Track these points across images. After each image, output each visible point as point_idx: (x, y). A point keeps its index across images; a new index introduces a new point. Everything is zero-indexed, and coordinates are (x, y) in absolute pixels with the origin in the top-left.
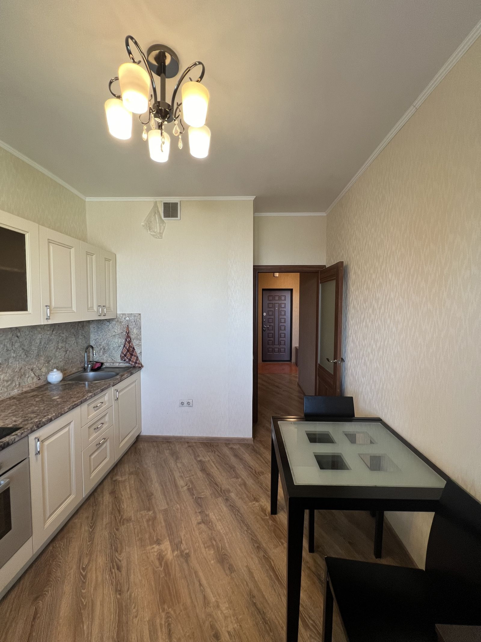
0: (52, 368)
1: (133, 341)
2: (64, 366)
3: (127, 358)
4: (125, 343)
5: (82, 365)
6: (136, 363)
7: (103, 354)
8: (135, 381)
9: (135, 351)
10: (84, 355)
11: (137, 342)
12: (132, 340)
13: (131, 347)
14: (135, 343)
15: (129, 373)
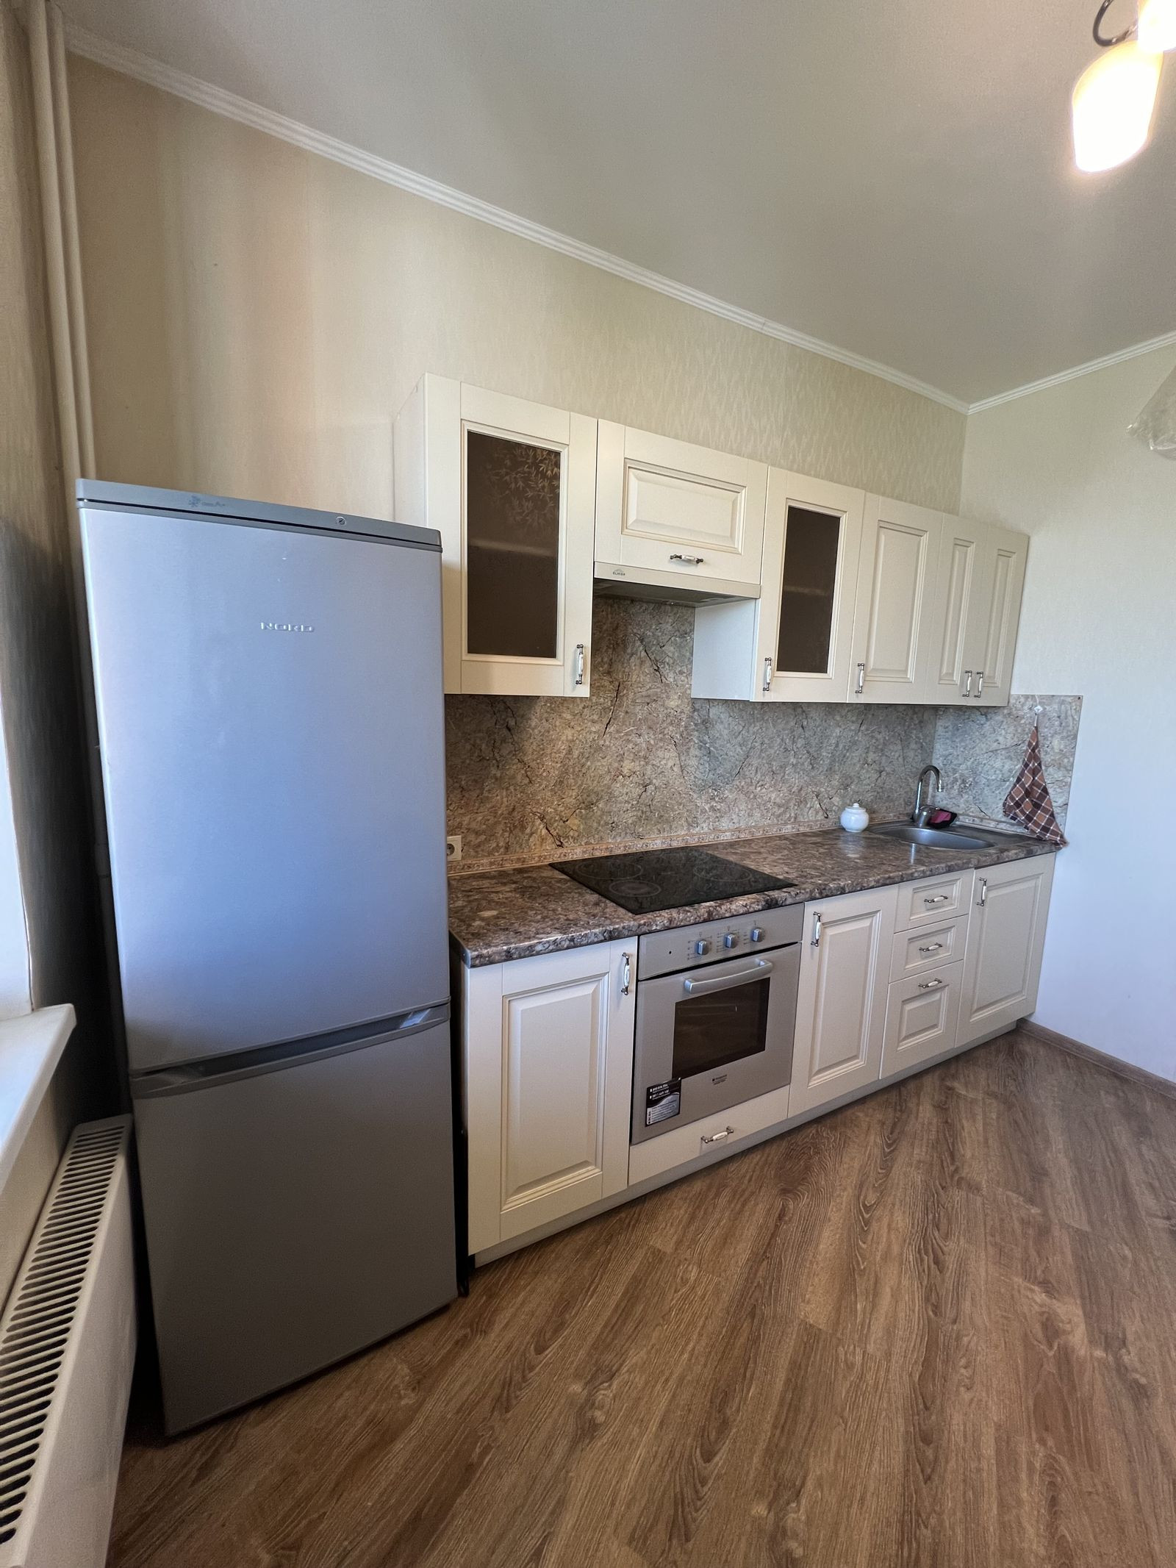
0: (851, 800)
1: (1046, 771)
2: (872, 801)
3: (1022, 812)
4: (1022, 774)
5: (909, 810)
6: (1045, 829)
7: (960, 793)
8: (1036, 876)
9: (1049, 799)
10: (916, 788)
11: (1059, 775)
12: (1043, 768)
13: (1039, 786)
14: (1050, 776)
15: (1024, 849)
